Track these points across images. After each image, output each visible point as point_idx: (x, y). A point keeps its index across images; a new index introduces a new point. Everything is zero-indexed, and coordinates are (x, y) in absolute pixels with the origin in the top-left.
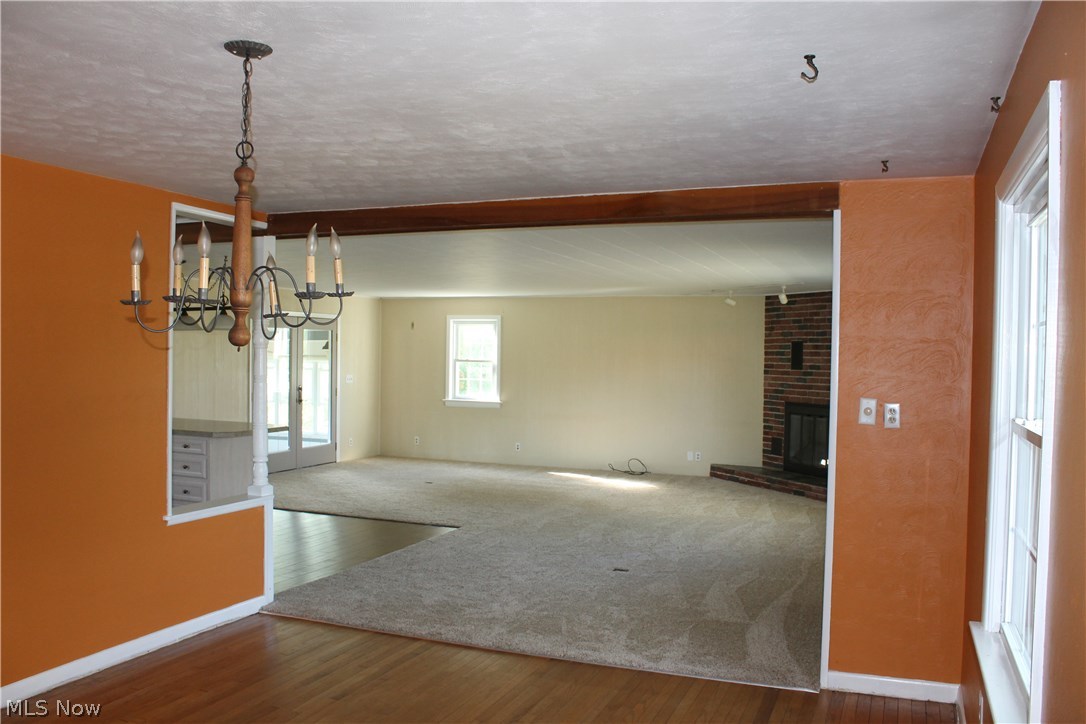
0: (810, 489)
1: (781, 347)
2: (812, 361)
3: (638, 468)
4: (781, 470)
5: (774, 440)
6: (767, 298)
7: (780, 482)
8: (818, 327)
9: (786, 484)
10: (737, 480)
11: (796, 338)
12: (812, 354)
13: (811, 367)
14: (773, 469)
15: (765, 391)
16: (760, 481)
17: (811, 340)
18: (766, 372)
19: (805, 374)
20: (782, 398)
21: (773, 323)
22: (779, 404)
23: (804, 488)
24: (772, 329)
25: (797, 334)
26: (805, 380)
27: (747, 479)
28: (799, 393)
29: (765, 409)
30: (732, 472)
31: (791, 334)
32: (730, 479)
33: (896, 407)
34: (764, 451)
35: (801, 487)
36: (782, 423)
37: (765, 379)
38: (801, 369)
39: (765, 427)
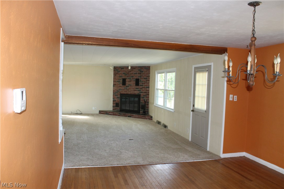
0: (133, 115)
1: (119, 80)
2: (129, 83)
3: (79, 112)
4: (119, 111)
5: (116, 103)
6: (114, 67)
7: (123, 114)
8: (131, 75)
9: (125, 114)
10: (108, 114)
11: (124, 78)
12: (129, 82)
13: (129, 85)
14: (116, 111)
15: (113, 91)
16: (116, 114)
17: (128, 78)
18: (113, 86)
19: (127, 87)
20: (119, 93)
21: (116, 73)
22: (118, 94)
23: (131, 115)
24: (116, 75)
25: (124, 76)
26: (127, 88)
27: (112, 114)
28: (124, 91)
29: (113, 95)
30: (107, 112)
31: (122, 76)
32: (106, 114)
33: (236, 96)
34: (113, 106)
35: (130, 115)
36: (119, 99)
37: (113, 88)
38: (125, 85)
39: (113, 100)
